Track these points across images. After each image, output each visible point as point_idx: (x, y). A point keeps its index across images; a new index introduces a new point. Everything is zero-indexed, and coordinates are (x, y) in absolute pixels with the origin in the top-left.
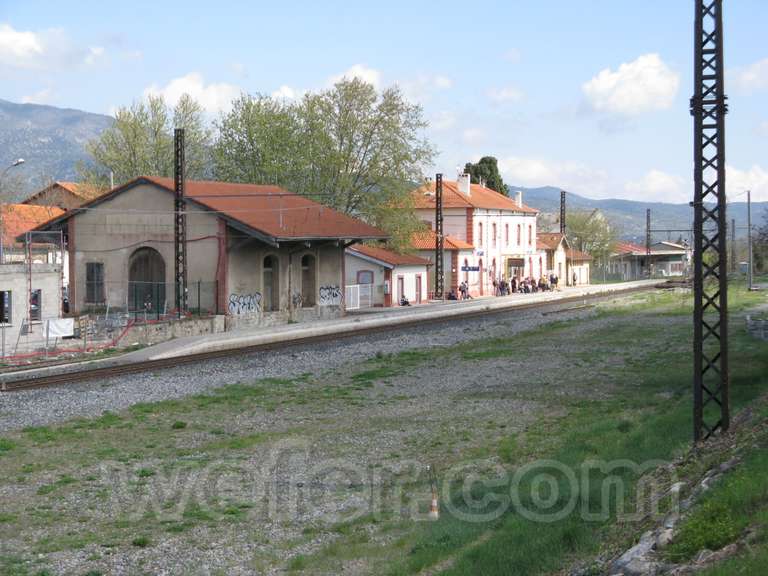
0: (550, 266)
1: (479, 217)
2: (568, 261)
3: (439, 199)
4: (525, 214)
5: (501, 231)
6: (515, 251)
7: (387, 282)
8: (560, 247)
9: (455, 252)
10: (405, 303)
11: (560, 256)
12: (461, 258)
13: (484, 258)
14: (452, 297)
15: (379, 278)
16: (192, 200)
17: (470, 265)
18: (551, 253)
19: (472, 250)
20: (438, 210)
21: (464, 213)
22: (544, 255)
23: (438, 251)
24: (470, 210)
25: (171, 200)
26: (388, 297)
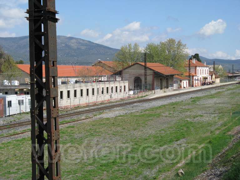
0: (212, 79)
1: (198, 68)
2: (215, 78)
3: (189, 65)
4: (207, 67)
5: (202, 71)
6: (205, 75)
7: (181, 83)
8: (214, 74)
9: (193, 76)
10: (184, 88)
11: (214, 76)
12: (194, 78)
13: (199, 77)
14: (193, 86)
15: (179, 82)
16: (148, 68)
17: (196, 79)
18: (212, 76)
19: (196, 76)
20: (189, 67)
21: (194, 67)
22: (210, 77)
23: (189, 76)
24: (196, 67)
25: (144, 68)
26: (181, 86)
